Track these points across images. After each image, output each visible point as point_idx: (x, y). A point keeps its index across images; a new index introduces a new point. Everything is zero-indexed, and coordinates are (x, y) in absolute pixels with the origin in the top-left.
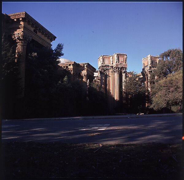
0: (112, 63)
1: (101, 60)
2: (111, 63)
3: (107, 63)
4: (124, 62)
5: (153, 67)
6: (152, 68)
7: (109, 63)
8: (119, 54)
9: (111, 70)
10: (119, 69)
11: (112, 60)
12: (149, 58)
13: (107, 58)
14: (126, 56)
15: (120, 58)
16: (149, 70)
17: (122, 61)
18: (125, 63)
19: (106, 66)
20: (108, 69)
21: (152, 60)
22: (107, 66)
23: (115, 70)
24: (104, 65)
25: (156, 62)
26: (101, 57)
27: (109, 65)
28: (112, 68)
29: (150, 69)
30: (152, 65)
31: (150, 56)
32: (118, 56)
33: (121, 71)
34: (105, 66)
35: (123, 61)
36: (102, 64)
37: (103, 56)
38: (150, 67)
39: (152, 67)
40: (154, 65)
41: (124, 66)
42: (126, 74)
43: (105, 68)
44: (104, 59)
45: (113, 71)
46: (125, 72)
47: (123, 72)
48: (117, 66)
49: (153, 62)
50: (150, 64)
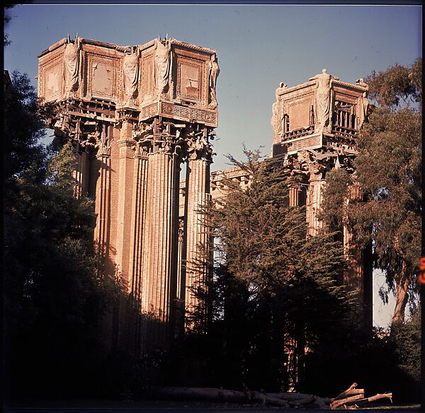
0: (135, 95)
1: (71, 67)
2: (130, 91)
3: (100, 87)
4: (205, 93)
5: (340, 141)
6: (334, 145)
7: (114, 93)
8: (180, 47)
9: (124, 134)
10: (173, 130)
11: (132, 76)
12: (323, 90)
13: (103, 55)
14: (216, 61)
15: (183, 70)
16: (319, 156)
17: (195, 85)
18: (210, 101)
19: (94, 104)
20: (108, 124)
22: (99, 106)
23: (151, 132)
24: (87, 99)
25: (354, 117)
27: (115, 99)
28: (131, 121)
29: (324, 149)
30: (333, 128)
31: (326, 76)
33: (184, 145)
34: (92, 105)
35: (200, 90)
36: (75, 88)
37: (84, 42)
38: (326, 139)
39: (333, 140)
40: (343, 130)
41: (199, 118)
42: (210, 161)
43: (93, 116)
44: (86, 59)
45: (137, 139)
46: (206, 154)
47: (192, 152)
48: (167, 116)
49: (339, 112)
50: (327, 124)
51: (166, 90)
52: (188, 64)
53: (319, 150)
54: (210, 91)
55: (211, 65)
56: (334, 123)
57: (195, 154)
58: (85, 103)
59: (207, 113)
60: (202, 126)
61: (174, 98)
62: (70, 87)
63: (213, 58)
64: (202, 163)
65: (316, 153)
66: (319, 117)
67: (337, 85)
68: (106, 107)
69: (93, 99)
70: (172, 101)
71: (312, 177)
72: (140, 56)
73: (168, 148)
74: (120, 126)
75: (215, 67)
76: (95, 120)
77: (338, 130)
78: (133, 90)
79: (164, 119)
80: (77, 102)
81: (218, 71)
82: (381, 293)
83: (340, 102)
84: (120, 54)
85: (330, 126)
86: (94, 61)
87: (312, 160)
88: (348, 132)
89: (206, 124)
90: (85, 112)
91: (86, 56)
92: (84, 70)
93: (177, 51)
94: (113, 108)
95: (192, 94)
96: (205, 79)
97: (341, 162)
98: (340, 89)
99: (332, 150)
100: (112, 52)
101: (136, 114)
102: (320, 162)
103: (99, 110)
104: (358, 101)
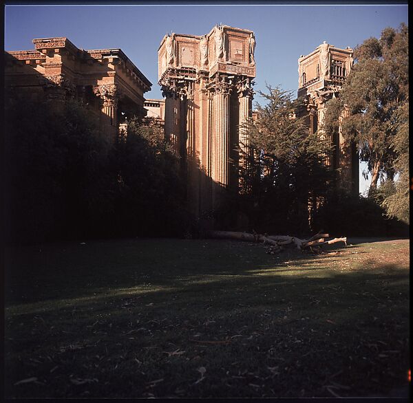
0: (207, 63)
1: (169, 49)
2: (203, 61)
3: (187, 60)
4: (247, 57)
5: (335, 84)
6: (331, 86)
7: (195, 63)
8: (230, 30)
9: (201, 86)
10: (227, 80)
11: (204, 52)
12: (324, 53)
13: (188, 42)
14: (254, 37)
15: (233, 44)
16: (323, 93)
17: (240, 53)
18: (250, 62)
19: (184, 71)
20: (192, 81)
21: (331, 60)
22: (187, 71)
23: (215, 83)
24: (179, 68)
25: (344, 69)
26: (169, 40)
27: (195, 67)
28: (204, 78)
29: (325, 89)
30: (331, 76)
31: (325, 45)
32: (227, 35)
33: (235, 89)
34: (182, 71)
35: (243, 55)
36: (172, 62)
37: (176, 35)
38: (326, 83)
39: (331, 83)
40: (338, 77)
41: (243, 72)
42: (251, 98)
43: (182, 77)
44: (178, 46)
45: (207, 87)
46: (249, 93)
47: (240, 93)
48: (222, 72)
49: (334, 67)
50: (327, 74)
51: (221, 56)
52: (235, 40)
53: (322, 90)
54: (250, 56)
55: (251, 40)
56: (331, 73)
57: (242, 94)
58: (178, 71)
59: (249, 69)
60: (246, 77)
61: (227, 60)
62: (169, 62)
63: (251, 36)
64: (246, 99)
65: (320, 91)
66: (322, 69)
67: (333, 50)
68: (190, 72)
69: (182, 68)
70: (227, 62)
71: (319, 106)
72: (209, 40)
73: (223, 91)
74: (199, 82)
75: (253, 41)
76: (184, 79)
77: (334, 77)
78: (205, 60)
79: (221, 74)
80: (173, 70)
81: (255, 43)
83: (335, 60)
84: (197, 41)
85: (329, 75)
86: (182, 46)
87: (318, 96)
88: (341, 78)
89: (248, 76)
90: (178, 75)
91: (178, 43)
92: (176, 51)
93: (228, 32)
94: (195, 73)
95: (238, 58)
96: (247, 49)
97: (336, 96)
98: (335, 53)
99: (330, 89)
100: (193, 40)
101: (207, 74)
102: (323, 96)
103: (187, 74)
104: (346, 60)
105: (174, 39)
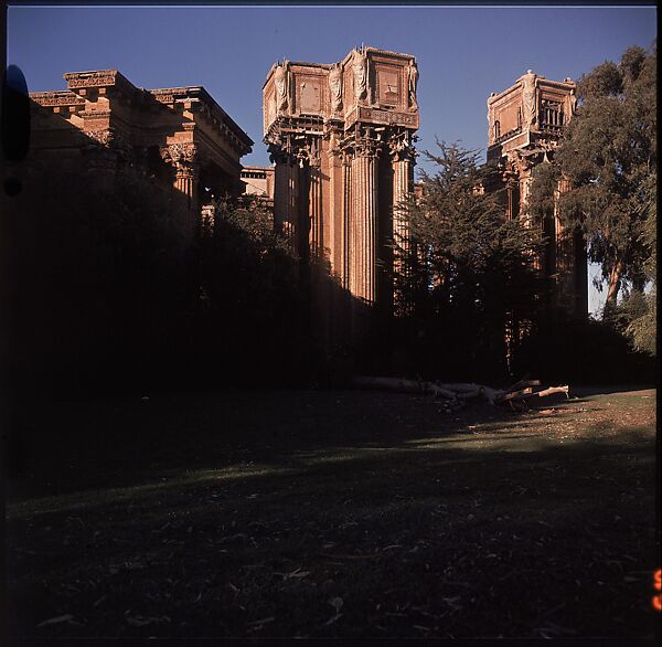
0: (340, 107)
1: (280, 87)
2: (335, 104)
3: (308, 104)
4: (405, 97)
5: (547, 137)
6: (541, 142)
7: (322, 109)
8: (377, 54)
9: (332, 143)
10: (373, 134)
11: (336, 90)
12: (529, 89)
13: (310, 75)
14: (415, 65)
15: (381, 76)
16: (529, 153)
17: (394, 90)
19: (304, 120)
20: (316, 136)
21: (541, 99)
22: (308, 121)
23: (353, 139)
24: (296, 116)
25: (562, 114)
26: (279, 72)
27: (322, 114)
28: (336, 132)
29: (531, 147)
30: (541, 125)
31: (531, 76)
32: (373, 62)
33: (386, 149)
34: (301, 121)
35: (399, 95)
36: (284, 107)
37: (290, 64)
38: (533, 137)
39: (541, 137)
40: (551, 128)
41: (399, 121)
42: (412, 163)
43: (301, 131)
44: (294, 80)
45: (341, 146)
46: (408, 155)
47: (394, 154)
48: (366, 121)
49: (546, 111)
50: (534, 122)
51: (364, 96)
52: (384, 70)
53: (527, 148)
54: (410, 95)
55: (410, 70)
56: (541, 121)
57: (397, 156)
58: (295, 120)
59: (407, 116)
60: (403, 129)
61: (373, 103)
62: (279, 106)
63: (411, 63)
64: (404, 164)
65: (524, 151)
66: (526, 116)
67: (544, 84)
68: (315, 122)
69: (301, 115)
70: (372, 107)
71: (522, 174)
73: (368, 152)
74: (328, 138)
75: (414, 70)
76: (303, 134)
77: (546, 127)
78: (338, 102)
79: (363, 124)
80: (287, 119)
81: (418, 74)
82: (595, 283)
83: (547, 101)
84: (325, 72)
86: (300, 81)
87: (520, 158)
88: (556, 128)
89: (407, 126)
90: (295, 128)
91: (294, 76)
92: (292, 89)
93: (374, 58)
94: (322, 123)
95: (391, 99)
96: (404, 84)
97: (550, 158)
98: (547, 88)
99: (540, 147)
100: (318, 70)
101: (341, 124)
102: (527, 158)
103: (309, 125)
104: (565, 99)
105: (289, 69)
